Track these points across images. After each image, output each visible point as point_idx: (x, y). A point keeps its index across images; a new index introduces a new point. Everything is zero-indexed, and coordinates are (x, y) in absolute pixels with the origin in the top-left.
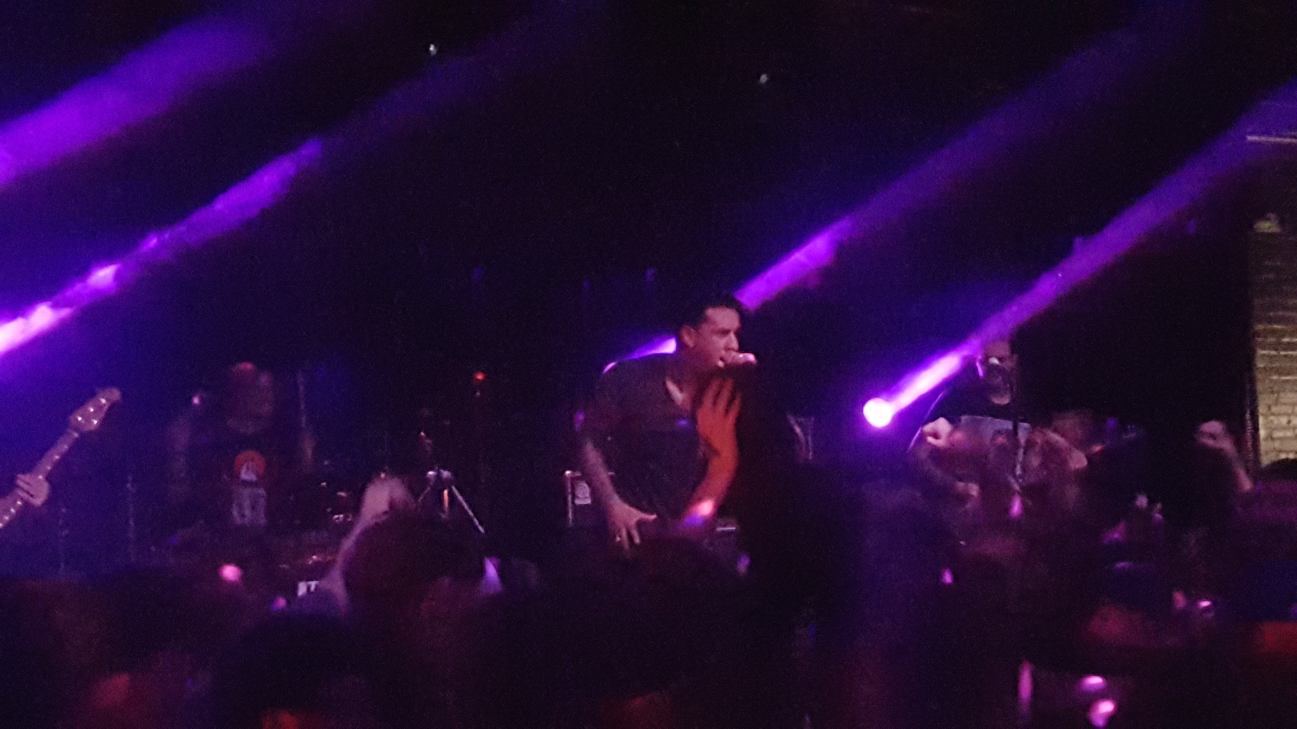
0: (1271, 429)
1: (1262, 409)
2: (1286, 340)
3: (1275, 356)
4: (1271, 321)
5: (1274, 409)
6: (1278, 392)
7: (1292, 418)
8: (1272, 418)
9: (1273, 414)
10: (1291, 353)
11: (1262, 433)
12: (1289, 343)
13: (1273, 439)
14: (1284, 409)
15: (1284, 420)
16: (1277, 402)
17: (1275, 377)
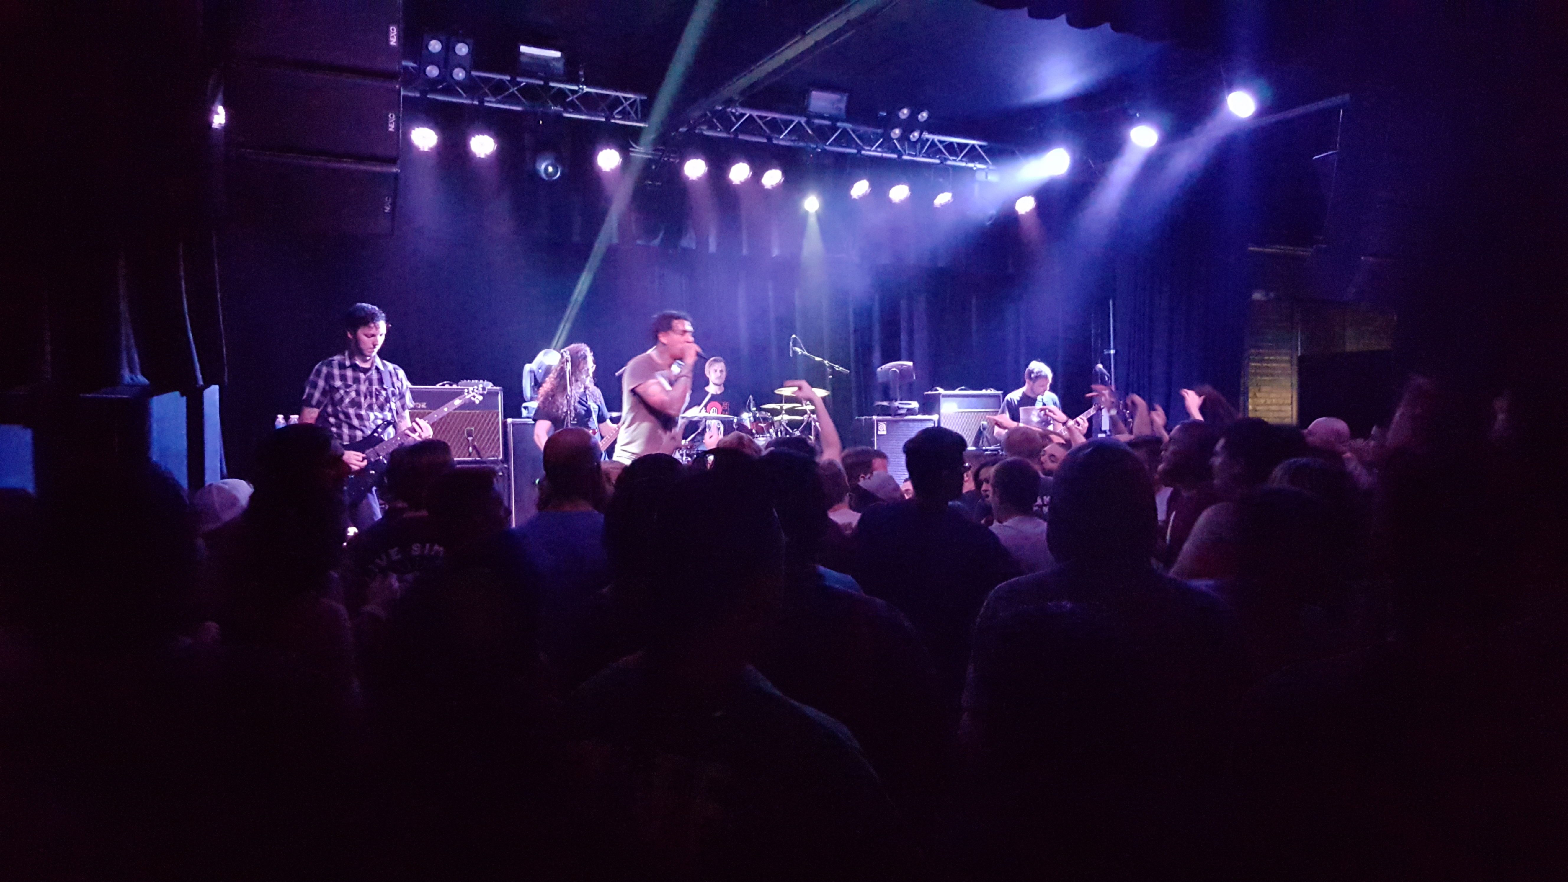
0: (1255, 405)
1: (1250, 395)
2: (1266, 358)
3: (1259, 367)
4: (1259, 348)
5: (1258, 395)
6: (1260, 386)
7: (1267, 400)
8: (1255, 400)
9: (1256, 397)
10: (1269, 365)
11: (1250, 407)
12: (1268, 360)
13: (1256, 411)
14: (1263, 395)
15: (1262, 401)
16: (1259, 391)
17: (1259, 378)
